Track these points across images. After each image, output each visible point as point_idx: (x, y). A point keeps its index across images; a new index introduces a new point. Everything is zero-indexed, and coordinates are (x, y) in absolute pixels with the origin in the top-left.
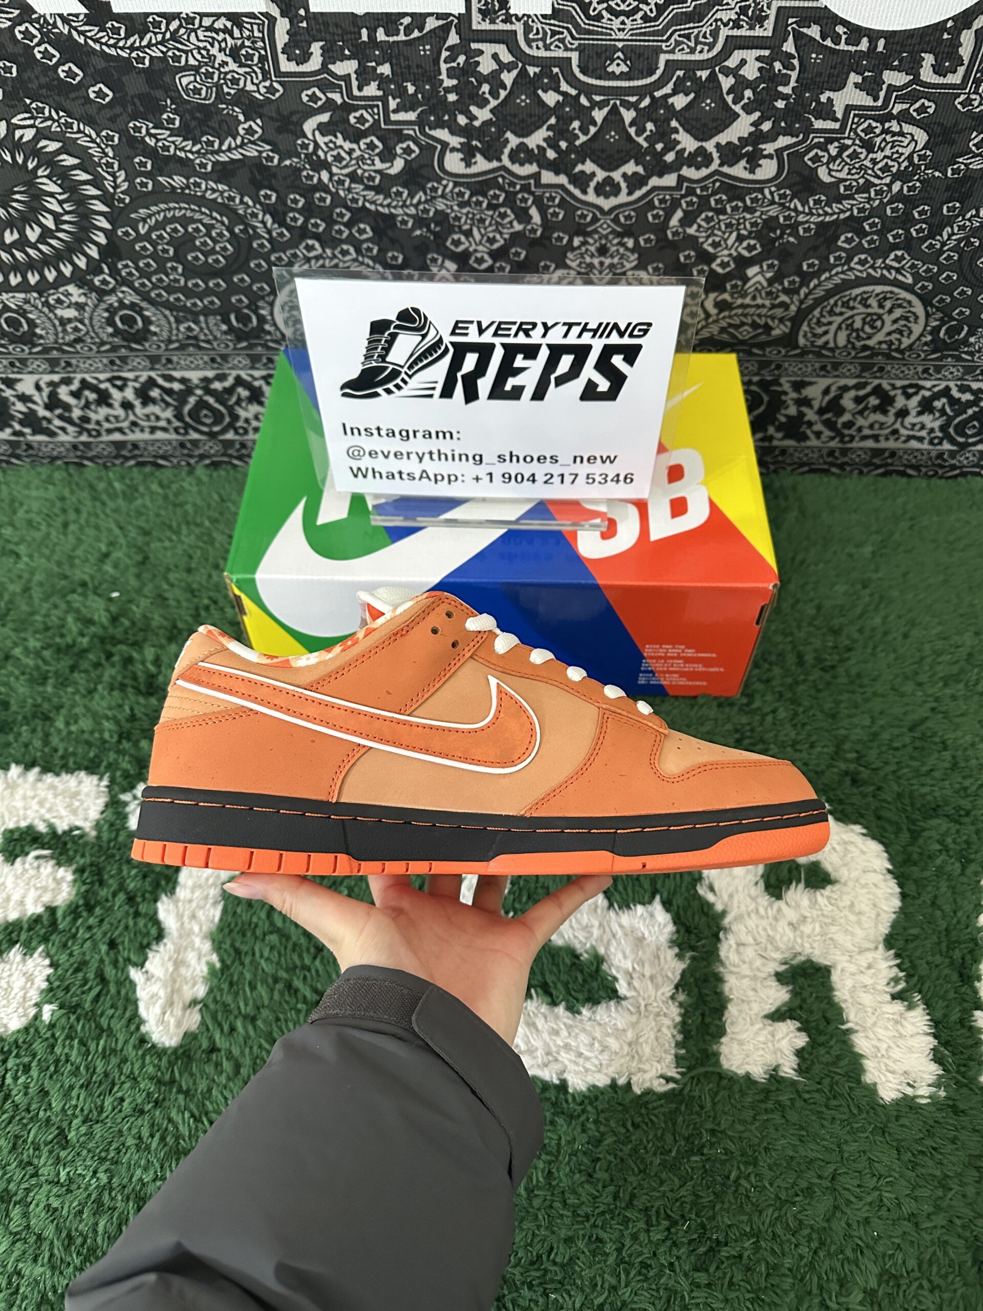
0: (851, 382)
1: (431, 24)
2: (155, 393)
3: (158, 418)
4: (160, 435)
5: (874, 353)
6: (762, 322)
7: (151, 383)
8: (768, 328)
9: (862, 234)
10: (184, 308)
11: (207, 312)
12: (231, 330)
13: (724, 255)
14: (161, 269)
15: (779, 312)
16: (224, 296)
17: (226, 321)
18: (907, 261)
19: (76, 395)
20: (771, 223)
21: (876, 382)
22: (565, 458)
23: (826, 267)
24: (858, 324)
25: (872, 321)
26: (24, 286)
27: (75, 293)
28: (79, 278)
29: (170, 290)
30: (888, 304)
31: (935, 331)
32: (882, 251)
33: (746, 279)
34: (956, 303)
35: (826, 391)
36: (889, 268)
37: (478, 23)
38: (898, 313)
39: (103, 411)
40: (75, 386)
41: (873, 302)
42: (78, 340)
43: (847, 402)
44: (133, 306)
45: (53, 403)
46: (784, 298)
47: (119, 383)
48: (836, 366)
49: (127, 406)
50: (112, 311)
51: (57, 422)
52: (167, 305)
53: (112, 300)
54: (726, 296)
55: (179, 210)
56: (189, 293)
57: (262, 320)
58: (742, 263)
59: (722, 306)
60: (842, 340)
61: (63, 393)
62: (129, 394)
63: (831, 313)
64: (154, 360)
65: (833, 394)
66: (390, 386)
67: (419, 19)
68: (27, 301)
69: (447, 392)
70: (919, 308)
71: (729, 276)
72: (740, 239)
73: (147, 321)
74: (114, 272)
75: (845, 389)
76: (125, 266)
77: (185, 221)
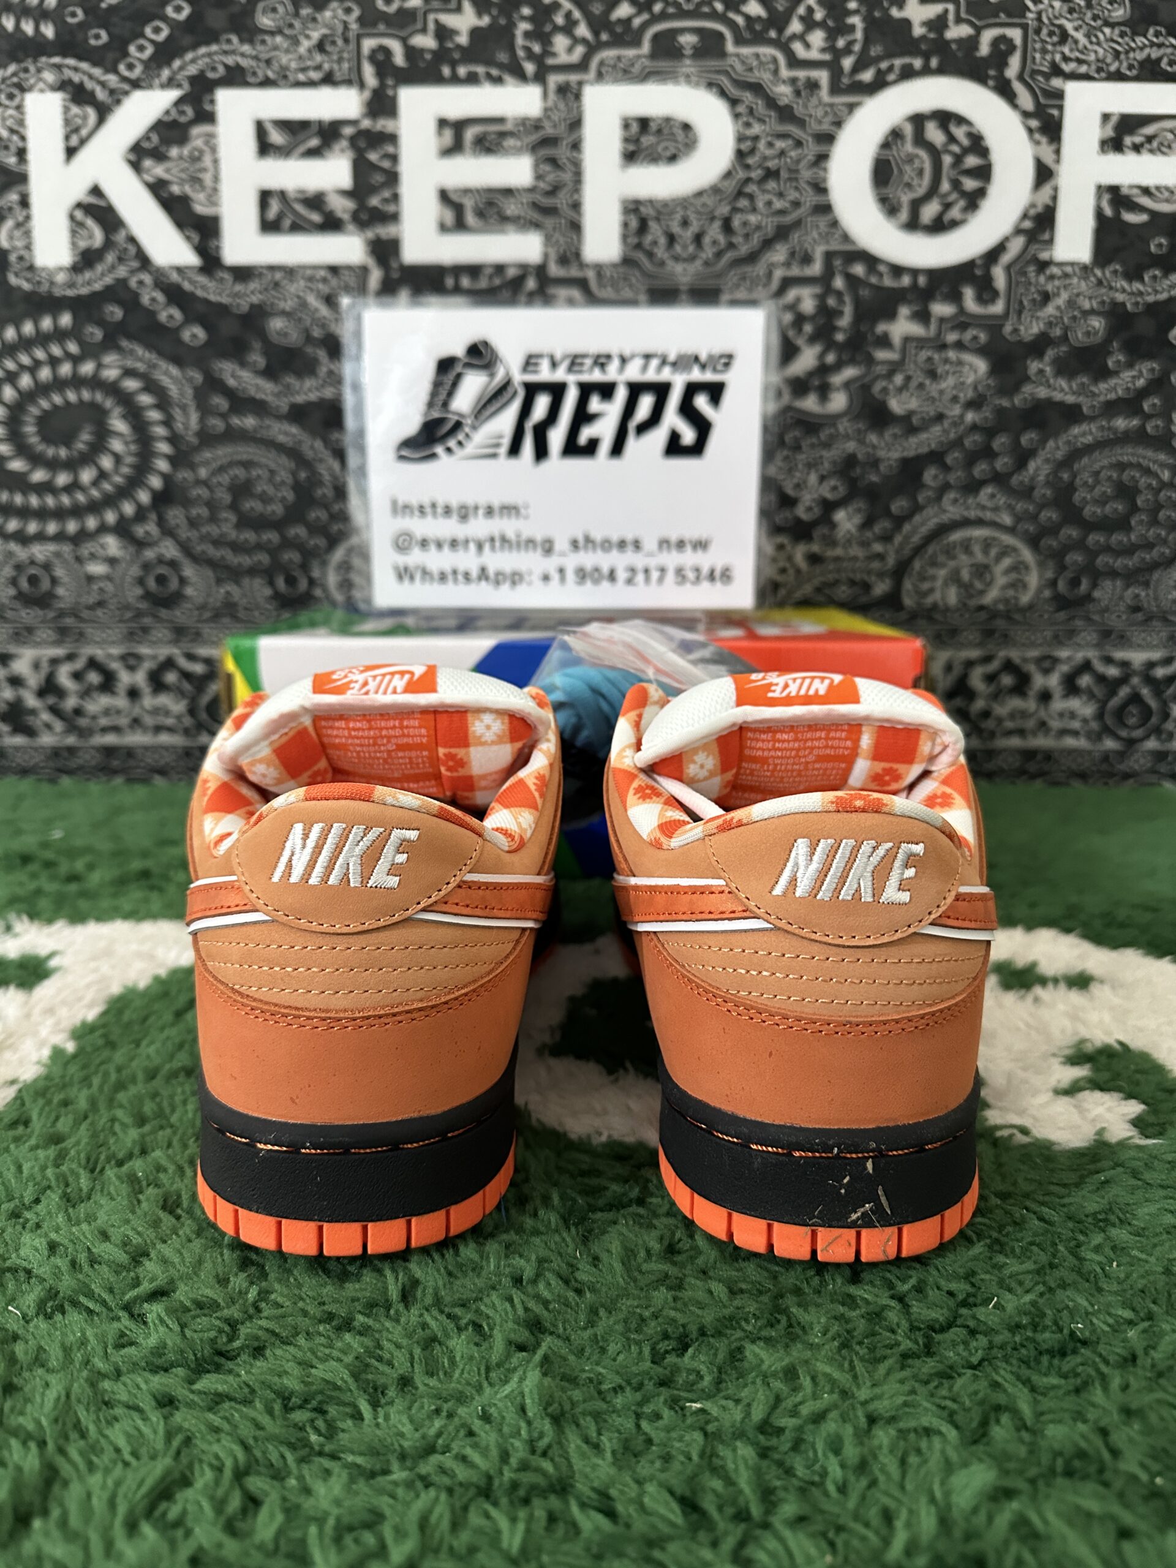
0: (974, 654)
1: (511, 273)
2: (171, 677)
3: (167, 713)
4: (164, 738)
5: (992, 613)
6: (858, 577)
7: (169, 664)
8: (867, 587)
9: (946, 468)
10: (227, 568)
11: (252, 572)
12: (277, 596)
13: (807, 498)
14: (213, 519)
15: (876, 565)
16: (273, 552)
17: (271, 583)
18: (1001, 500)
19: (77, 676)
20: (850, 461)
21: (1002, 654)
22: (650, 543)
23: (917, 508)
24: (965, 575)
25: (982, 571)
26: (60, 537)
27: (112, 545)
28: (122, 529)
29: (217, 543)
30: (993, 552)
31: (1053, 583)
32: (972, 487)
33: (833, 526)
34: (1066, 549)
35: (949, 668)
36: (983, 508)
37: (554, 270)
38: (1007, 562)
39: (105, 700)
40: (79, 664)
41: (977, 549)
42: (100, 604)
43: (976, 680)
44: (173, 564)
45: (49, 688)
46: (878, 547)
47: (132, 662)
48: (954, 632)
49: (133, 694)
50: (146, 567)
51: (46, 716)
52: (211, 563)
53: (149, 554)
54: (815, 548)
55: (245, 452)
56: (236, 547)
57: (312, 582)
58: (829, 507)
59: (814, 559)
60: (952, 596)
61: (64, 677)
62: (140, 678)
63: (934, 564)
64: (179, 633)
65: (957, 671)
66: (452, 443)
67: (500, 269)
68: (58, 555)
69: (515, 449)
70: (1027, 555)
71: (814, 524)
72: (822, 479)
73: (183, 581)
74: (161, 522)
75: (970, 664)
76: (175, 515)
77: (247, 465)
